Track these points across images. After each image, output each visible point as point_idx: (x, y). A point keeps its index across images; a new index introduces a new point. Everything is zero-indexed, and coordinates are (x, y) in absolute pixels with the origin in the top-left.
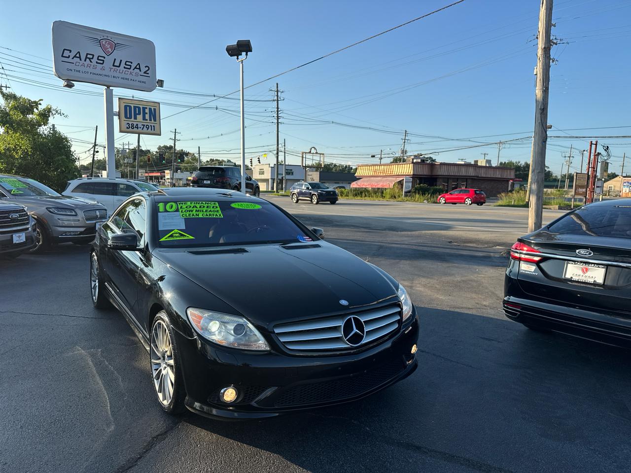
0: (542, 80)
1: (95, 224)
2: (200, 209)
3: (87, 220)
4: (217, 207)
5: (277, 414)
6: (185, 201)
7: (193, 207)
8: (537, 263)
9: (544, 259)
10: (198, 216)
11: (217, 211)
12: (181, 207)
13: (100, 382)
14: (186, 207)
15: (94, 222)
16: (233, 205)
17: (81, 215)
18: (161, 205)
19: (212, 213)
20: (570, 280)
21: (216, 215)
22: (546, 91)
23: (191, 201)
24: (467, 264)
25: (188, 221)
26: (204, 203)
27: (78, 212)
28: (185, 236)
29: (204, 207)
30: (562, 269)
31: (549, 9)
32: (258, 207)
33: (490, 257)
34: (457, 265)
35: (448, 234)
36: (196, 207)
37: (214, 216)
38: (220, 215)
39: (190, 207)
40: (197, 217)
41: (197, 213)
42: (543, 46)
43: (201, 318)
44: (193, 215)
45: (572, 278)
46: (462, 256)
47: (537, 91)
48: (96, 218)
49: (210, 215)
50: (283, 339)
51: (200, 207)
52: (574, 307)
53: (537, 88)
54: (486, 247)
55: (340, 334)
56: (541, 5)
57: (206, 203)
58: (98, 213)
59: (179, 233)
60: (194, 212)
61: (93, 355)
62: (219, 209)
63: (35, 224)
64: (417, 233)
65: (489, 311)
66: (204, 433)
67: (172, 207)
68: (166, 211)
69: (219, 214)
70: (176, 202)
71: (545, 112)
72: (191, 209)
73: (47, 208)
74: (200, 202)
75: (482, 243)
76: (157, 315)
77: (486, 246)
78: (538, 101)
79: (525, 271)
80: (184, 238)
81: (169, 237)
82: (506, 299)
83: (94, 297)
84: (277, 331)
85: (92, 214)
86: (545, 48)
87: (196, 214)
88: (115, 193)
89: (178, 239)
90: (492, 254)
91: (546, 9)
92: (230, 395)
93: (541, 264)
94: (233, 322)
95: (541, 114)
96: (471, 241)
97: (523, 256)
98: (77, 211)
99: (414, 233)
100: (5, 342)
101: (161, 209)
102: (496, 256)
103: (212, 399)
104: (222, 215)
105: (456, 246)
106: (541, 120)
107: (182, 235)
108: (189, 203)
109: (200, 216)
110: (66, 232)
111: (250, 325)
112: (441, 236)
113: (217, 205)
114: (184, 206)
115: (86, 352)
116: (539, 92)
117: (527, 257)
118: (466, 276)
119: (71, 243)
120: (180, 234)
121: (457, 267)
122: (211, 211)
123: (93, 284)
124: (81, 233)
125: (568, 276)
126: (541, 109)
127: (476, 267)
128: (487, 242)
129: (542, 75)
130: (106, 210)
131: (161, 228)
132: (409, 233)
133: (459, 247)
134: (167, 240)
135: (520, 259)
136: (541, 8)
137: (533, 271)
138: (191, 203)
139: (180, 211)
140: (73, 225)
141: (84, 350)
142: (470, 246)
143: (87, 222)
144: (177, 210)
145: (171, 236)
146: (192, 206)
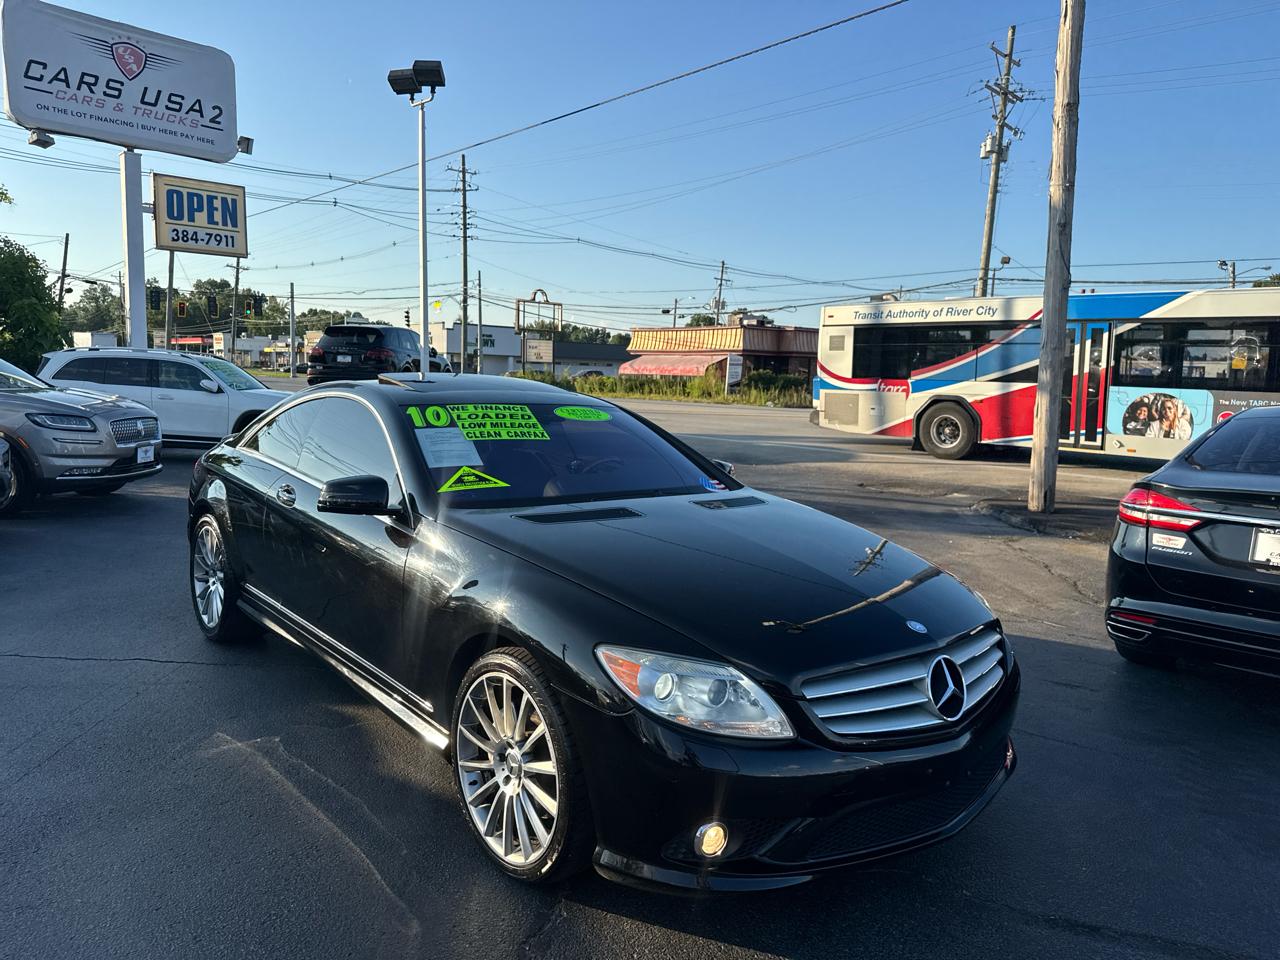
0: (1062, 166)
1: (136, 449)
2: (499, 421)
3: (119, 441)
4: (530, 417)
5: (809, 878)
6: (462, 402)
7: (483, 417)
8: (1189, 532)
9: (1206, 523)
10: (500, 435)
11: (534, 426)
12: (459, 417)
13: (321, 816)
14: (469, 417)
15: (133, 445)
16: (558, 412)
17: (105, 429)
18: (413, 412)
19: (526, 430)
20: (1266, 565)
21: (536, 435)
22: (1069, 189)
23: (475, 402)
24: (927, 531)
25: (481, 446)
26: (501, 406)
27: (99, 422)
28: (486, 480)
29: (504, 416)
30: (1247, 544)
31: (1077, 29)
32: (605, 416)
33: (955, 516)
34: (907, 533)
35: (850, 469)
36: (489, 417)
37: (533, 437)
38: (542, 434)
39: (477, 416)
40: (499, 438)
41: (497, 430)
42: (1066, 101)
43: (635, 667)
44: (489, 434)
45: (1268, 560)
46: (901, 513)
47: (1052, 189)
48: (136, 436)
49: (523, 434)
50: (823, 713)
51: (497, 416)
52: (1243, 612)
53: (1052, 183)
54: (934, 495)
55: (926, 696)
56: (1062, 19)
57: (505, 408)
58: (140, 425)
59: (474, 474)
60: (488, 427)
61: (268, 753)
62: (534, 420)
63: (7, 452)
64: (790, 467)
65: (1031, 626)
66: (628, 925)
67: (438, 416)
68: (429, 426)
69: (539, 433)
70: (443, 406)
71: (1067, 230)
72: (479, 420)
73: (27, 415)
74: (494, 406)
75: (923, 486)
76: (482, 662)
77: (933, 492)
78: (1055, 208)
79: (1164, 547)
80: (487, 486)
81: (455, 483)
82: (1114, 603)
83: (205, 618)
84: (810, 694)
85: (126, 428)
86: (1068, 104)
87: (495, 433)
88: (153, 382)
89: (475, 487)
90: (955, 509)
91: (1073, 27)
92: (713, 839)
93: (1198, 534)
94: (705, 675)
95: (1061, 234)
96: (900, 484)
97: (1155, 517)
98: (95, 419)
99: (782, 466)
100: (39, 728)
101: (418, 421)
102: (966, 513)
103: (671, 851)
104: (546, 434)
105: (876, 492)
106: (1061, 247)
107: (482, 479)
108: (471, 408)
109: (505, 436)
110: (71, 468)
111: (746, 682)
112: (839, 473)
113: (529, 412)
114: (464, 415)
115: (249, 746)
116: (1055, 191)
117: (1163, 518)
118: (939, 555)
119: (73, 493)
120: (477, 476)
121: (908, 536)
122: (520, 425)
123: (199, 588)
124: (106, 470)
125: (1260, 556)
126: (1059, 224)
127: (944, 536)
128: (933, 486)
129: (1062, 156)
130: (156, 419)
131: (432, 464)
132: (774, 467)
133: (883, 496)
134: (454, 489)
135: (1148, 524)
136: (1062, 25)
137: (1181, 547)
138: (476, 408)
139: (459, 424)
140: (84, 452)
141: (240, 742)
142: (902, 494)
143: (119, 446)
144: (453, 424)
145: (460, 481)
146: (481, 415)
